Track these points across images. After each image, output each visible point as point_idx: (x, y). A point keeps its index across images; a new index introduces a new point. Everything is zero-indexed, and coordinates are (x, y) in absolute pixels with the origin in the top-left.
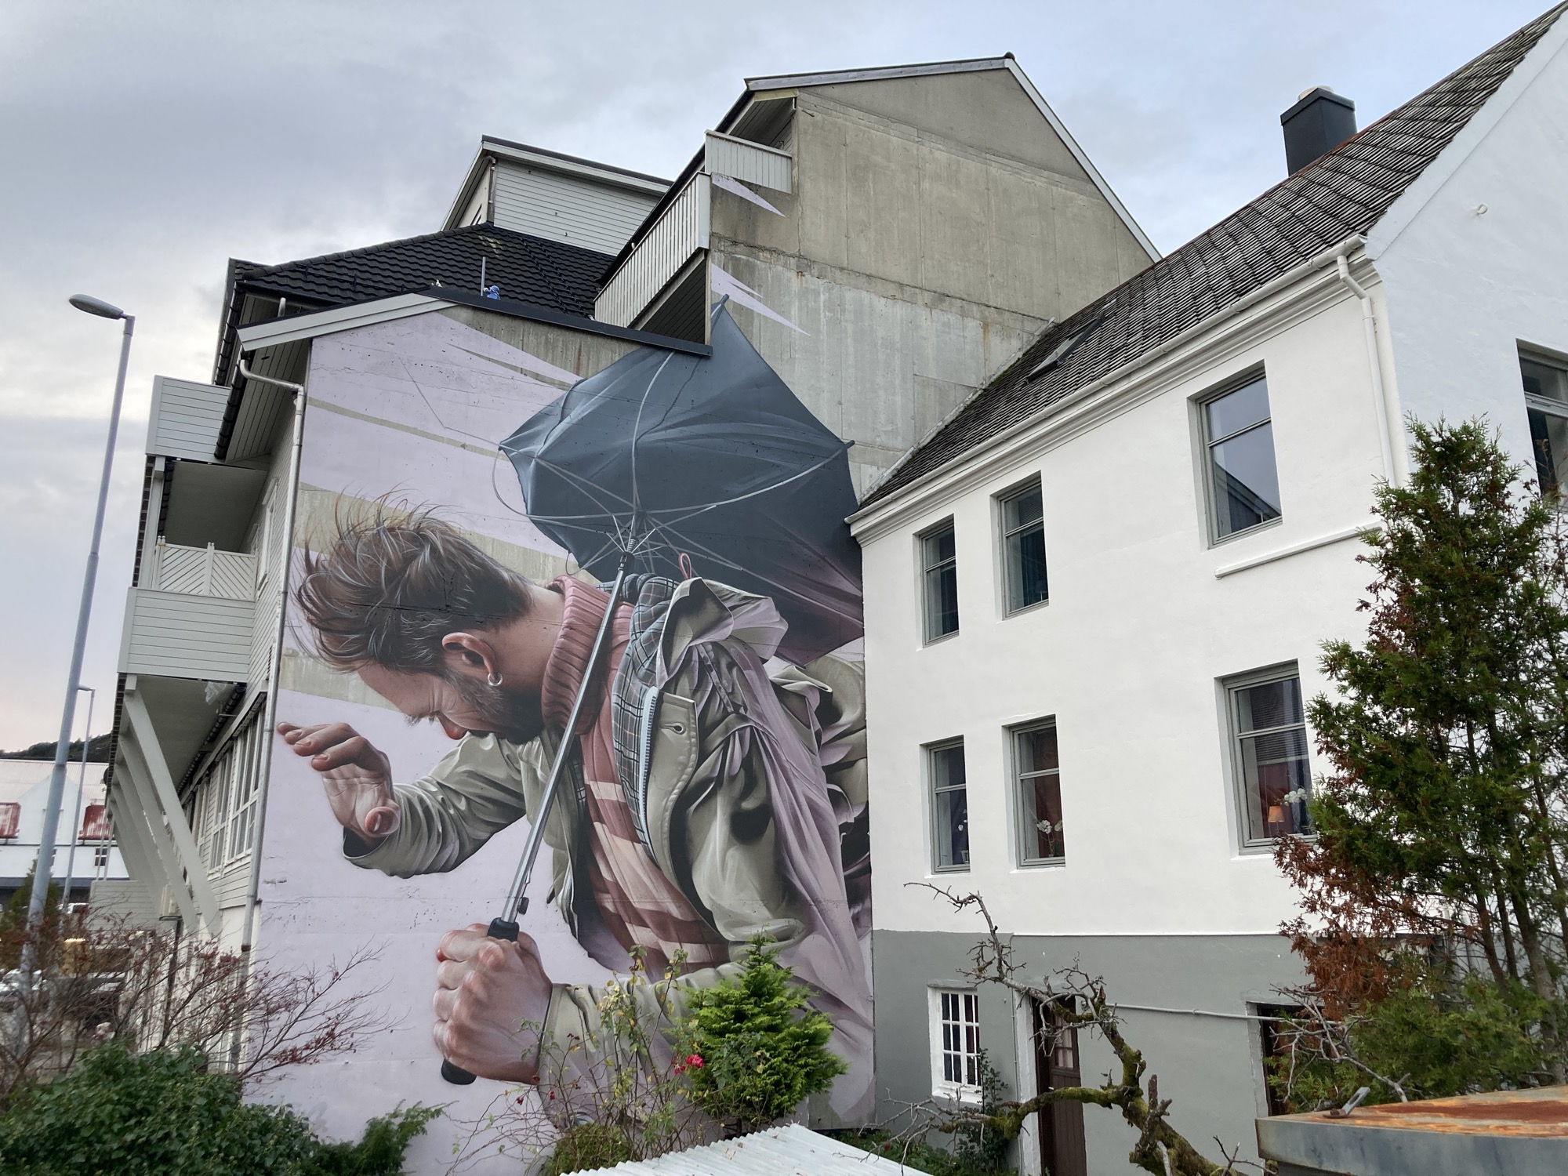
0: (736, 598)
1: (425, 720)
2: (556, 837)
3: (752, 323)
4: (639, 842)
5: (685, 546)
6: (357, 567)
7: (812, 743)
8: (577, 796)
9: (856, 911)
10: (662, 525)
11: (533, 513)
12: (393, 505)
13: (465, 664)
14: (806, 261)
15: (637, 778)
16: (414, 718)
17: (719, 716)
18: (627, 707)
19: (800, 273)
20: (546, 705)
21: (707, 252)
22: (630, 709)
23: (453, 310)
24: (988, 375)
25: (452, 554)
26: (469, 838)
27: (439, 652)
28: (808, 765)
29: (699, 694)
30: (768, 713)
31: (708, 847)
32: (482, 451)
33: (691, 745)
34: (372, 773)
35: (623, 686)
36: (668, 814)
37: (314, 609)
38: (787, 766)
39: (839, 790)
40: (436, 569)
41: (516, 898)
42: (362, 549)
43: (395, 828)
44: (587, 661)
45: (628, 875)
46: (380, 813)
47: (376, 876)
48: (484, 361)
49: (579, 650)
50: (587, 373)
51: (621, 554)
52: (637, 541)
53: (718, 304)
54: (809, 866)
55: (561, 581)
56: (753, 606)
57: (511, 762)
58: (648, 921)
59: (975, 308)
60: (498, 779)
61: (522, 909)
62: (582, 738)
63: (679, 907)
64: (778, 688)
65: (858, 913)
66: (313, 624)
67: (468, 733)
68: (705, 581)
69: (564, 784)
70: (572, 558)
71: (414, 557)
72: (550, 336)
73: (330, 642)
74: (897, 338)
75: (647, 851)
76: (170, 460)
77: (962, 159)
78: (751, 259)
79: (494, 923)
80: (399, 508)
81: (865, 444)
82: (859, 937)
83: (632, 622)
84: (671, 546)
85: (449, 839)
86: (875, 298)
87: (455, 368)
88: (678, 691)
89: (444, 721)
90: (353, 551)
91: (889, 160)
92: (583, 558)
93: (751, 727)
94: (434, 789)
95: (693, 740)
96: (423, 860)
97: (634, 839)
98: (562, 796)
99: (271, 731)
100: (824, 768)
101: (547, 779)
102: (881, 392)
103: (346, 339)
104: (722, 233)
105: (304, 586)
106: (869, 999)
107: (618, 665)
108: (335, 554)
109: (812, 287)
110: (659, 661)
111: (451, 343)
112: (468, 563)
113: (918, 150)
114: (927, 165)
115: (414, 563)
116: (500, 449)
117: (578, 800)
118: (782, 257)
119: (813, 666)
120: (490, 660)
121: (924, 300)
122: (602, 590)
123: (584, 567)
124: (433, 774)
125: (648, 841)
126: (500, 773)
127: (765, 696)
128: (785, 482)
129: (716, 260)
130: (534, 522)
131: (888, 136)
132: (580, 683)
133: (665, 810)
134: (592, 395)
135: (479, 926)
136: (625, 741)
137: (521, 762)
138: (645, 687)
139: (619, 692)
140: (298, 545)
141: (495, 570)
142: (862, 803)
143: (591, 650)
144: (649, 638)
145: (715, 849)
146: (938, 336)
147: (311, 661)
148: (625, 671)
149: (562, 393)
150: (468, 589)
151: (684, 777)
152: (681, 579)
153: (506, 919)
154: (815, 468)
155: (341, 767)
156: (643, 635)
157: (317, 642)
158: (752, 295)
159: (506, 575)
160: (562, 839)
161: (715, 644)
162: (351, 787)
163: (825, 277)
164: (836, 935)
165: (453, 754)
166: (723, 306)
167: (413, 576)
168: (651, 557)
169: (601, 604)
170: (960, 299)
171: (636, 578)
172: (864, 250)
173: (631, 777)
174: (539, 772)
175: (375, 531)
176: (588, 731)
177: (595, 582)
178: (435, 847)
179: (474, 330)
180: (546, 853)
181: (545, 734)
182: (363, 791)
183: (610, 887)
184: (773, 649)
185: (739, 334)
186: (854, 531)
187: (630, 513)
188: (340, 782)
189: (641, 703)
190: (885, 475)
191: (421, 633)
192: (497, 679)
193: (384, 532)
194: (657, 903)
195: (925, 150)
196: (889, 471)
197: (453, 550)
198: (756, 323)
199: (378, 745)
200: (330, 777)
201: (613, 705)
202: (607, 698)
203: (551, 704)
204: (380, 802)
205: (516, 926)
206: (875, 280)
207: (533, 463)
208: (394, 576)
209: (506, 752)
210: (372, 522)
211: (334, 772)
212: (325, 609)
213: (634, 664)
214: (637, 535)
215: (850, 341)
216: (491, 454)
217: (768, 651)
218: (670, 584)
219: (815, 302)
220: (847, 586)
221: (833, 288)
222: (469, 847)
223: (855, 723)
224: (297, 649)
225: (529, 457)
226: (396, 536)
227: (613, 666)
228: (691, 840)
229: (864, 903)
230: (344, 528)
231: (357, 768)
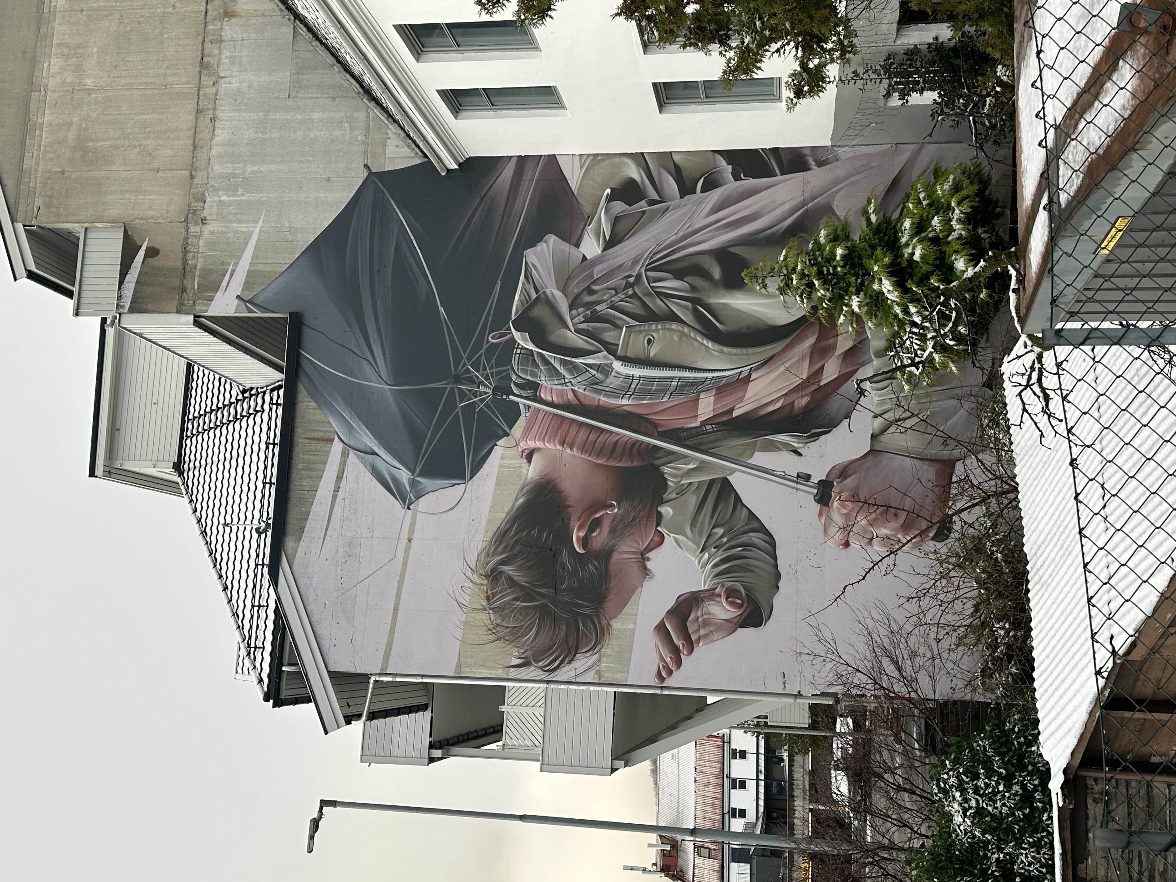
0: (527, 286)
1: (649, 565)
2: (746, 450)
3: (260, 271)
4: (750, 375)
5: (482, 336)
6: (522, 626)
7: (658, 210)
8: (711, 433)
9: (813, 163)
10: (465, 360)
11: (463, 477)
12: (467, 598)
13: (599, 533)
14: (190, 215)
15: (695, 378)
16: (647, 574)
17: (637, 303)
18: (631, 390)
19: (204, 221)
20: (632, 462)
21: (196, 316)
22: (633, 386)
23: (288, 553)
24: (278, 13)
25: (505, 547)
26: (747, 524)
27: (590, 555)
28: (680, 212)
29: (618, 322)
30: (633, 254)
31: (754, 311)
32: (413, 524)
33: (664, 329)
34: (694, 606)
35: (614, 393)
36: (725, 349)
37: (560, 659)
38: (681, 234)
39: (702, 180)
40: (520, 562)
41: (797, 483)
42: (508, 622)
43: (739, 586)
44: (593, 427)
45: (778, 385)
46: (727, 599)
47: (778, 601)
48: (331, 525)
49: (582, 434)
50: (331, 432)
51: (494, 398)
52: (481, 383)
53: (247, 306)
54: (772, 211)
55: (523, 452)
56: (533, 270)
57: (682, 491)
58: (819, 365)
59: (210, 27)
60: (697, 501)
61: (807, 477)
62: (660, 430)
63: (807, 337)
64: (609, 245)
65: (814, 161)
66: (572, 660)
67: (659, 528)
68: (513, 318)
69: (700, 444)
70: (501, 442)
71: (510, 579)
72: (300, 466)
73: (587, 645)
74: (254, 116)
75: (758, 368)
76: (432, 746)
77: (54, 42)
78: (197, 273)
79: (818, 501)
80: (469, 593)
81: (366, 152)
82: (837, 160)
83: (554, 387)
84: (483, 351)
85: (748, 541)
86: (216, 140)
87: (341, 550)
88: (616, 342)
89: (650, 548)
90: (510, 629)
91: (70, 124)
92: (501, 433)
93: (646, 270)
94: (706, 555)
95: (659, 327)
96: (765, 562)
97: (747, 380)
98: (711, 445)
99: (662, 688)
100: (682, 197)
101: (696, 459)
102: (312, 135)
103: (326, 645)
104: (176, 303)
105: (541, 668)
106: (894, 148)
107: (594, 399)
108: (513, 644)
109: (215, 209)
110: (590, 361)
111: (318, 554)
112: (512, 534)
113: (54, 91)
114: (68, 80)
115: (516, 578)
116: (409, 508)
117: (714, 432)
118: (190, 240)
119: (587, 209)
120: (596, 512)
121: (209, 86)
122: (528, 414)
123: (508, 431)
124: (693, 555)
125: (749, 367)
126: (692, 500)
127: (616, 257)
128: (412, 238)
129: (204, 308)
130: (471, 477)
131: (45, 125)
132: (612, 432)
133: (722, 352)
134: (350, 428)
135: (820, 514)
136: (662, 391)
137: (683, 482)
138: (613, 374)
139: (619, 397)
140: (508, 674)
141: (518, 509)
142: (714, 156)
143: (582, 424)
144: (569, 370)
145: (757, 305)
146: (246, 70)
147: (604, 660)
148: (599, 392)
149: (352, 456)
150: (535, 532)
151: (692, 335)
152: (513, 341)
153: (815, 491)
154: (395, 207)
155: (690, 632)
156: (566, 376)
157: (588, 655)
158: (233, 271)
159: (521, 500)
160: (748, 444)
161: (571, 308)
162: (706, 623)
163: (203, 195)
164: (836, 183)
165: (677, 541)
166: (249, 301)
167: (528, 579)
168: (494, 370)
169: (541, 415)
170: (203, 44)
171: (515, 384)
172: (169, 152)
173: (694, 384)
174: (691, 466)
175: (491, 612)
176: (654, 425)
177: (521, 422)
178: (755, 553)
179: (304, 534)
180: (759, 458)
181: (657, 462)
182: (709, 614)
183: (789, 401)
184: (573, 250)
185: (273, 286)
186: (454, 166)
187: (456, 390)
188: (702, 632)
189: (627, 377)
190: (394, 130)
191: (575, 571)
192: (612, 505)
193: (490, 605)
194: (803, 358)
195: (52, 83)
196: (391, 127)
197: (502, 546)
198: (260, 268)
199: (671, 603)
200: (698, 640)
201: (630, 403)
202: (624, 408)
203: (631, 458)
204: (718, 599)
205: (821, 482)
206: (197, 141)
207: (418, 479)
208: (528, 596)
209: (674, 495)
210: (484, 616)
211: (694, 638)
212: (559, 650)
213: (593, 384)
214: (475, 383)
215: (264, 168)
216: (414, 516)
217: (576, 254)
218: (519, 351)
219: (229, 206)
220: (508, 172)
221: (212, 186)
222: (755, 525)
223: (639, 165)
224: (594, 672)
225: (413, 483)
226: (494, 595)
227: (596, 403)
228: (748, 328)
229: (806, 155)
230: (492, 638)
231: (690, 619)
